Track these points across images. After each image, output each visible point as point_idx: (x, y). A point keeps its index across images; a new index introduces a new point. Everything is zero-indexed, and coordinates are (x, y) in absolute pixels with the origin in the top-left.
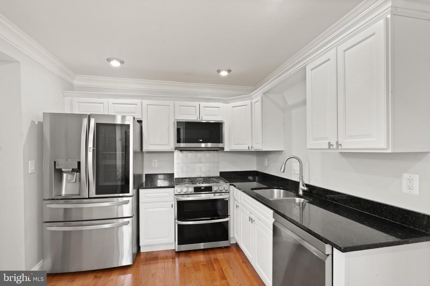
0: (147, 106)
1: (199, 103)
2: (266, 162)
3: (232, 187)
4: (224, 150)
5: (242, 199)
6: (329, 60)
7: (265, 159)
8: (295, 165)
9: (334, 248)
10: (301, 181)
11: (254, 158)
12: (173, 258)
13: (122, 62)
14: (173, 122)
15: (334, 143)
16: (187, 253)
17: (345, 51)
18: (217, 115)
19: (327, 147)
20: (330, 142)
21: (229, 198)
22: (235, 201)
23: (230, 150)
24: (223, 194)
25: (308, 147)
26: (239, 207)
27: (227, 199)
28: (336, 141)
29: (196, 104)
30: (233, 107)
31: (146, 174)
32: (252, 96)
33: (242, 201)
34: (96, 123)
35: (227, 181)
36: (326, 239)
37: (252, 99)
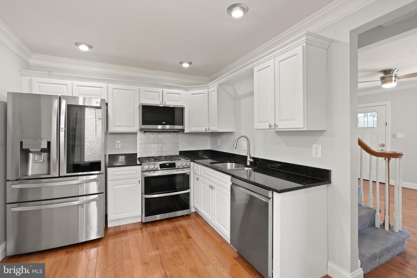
0: (113, 90)
1: (162, 89)
2: (219, 142)
3: (192, 163)
4: (184, 132)
5: (202, 172)
6: (269, 66)
7: (218, 139)
8: (244, 143)
9: (274, 192)
10: (249, 155)
11: (208, 139)
12: (141, 229)
13: (90, 47)
14: (138, 105)
15: (273, 124)
16: (154, 223)
17: (280, 62)
18: (178, 101)
19: (268, 127)
20: (270, 124)
21: (190, 173)
22: (195, 175)
23: (190, 131)
24: (185, 169)
25: (255, 128)
26: (200, 179)
27: (188, 174)
28: (274, 123)
29: (160, 90)
30: (192, 94)
31: (109, 155)
32: (209, 86)
33: (202, 174)
34: (67, 105)
35: (187, 158)
36: (269, 187)
37: (209, 88)
